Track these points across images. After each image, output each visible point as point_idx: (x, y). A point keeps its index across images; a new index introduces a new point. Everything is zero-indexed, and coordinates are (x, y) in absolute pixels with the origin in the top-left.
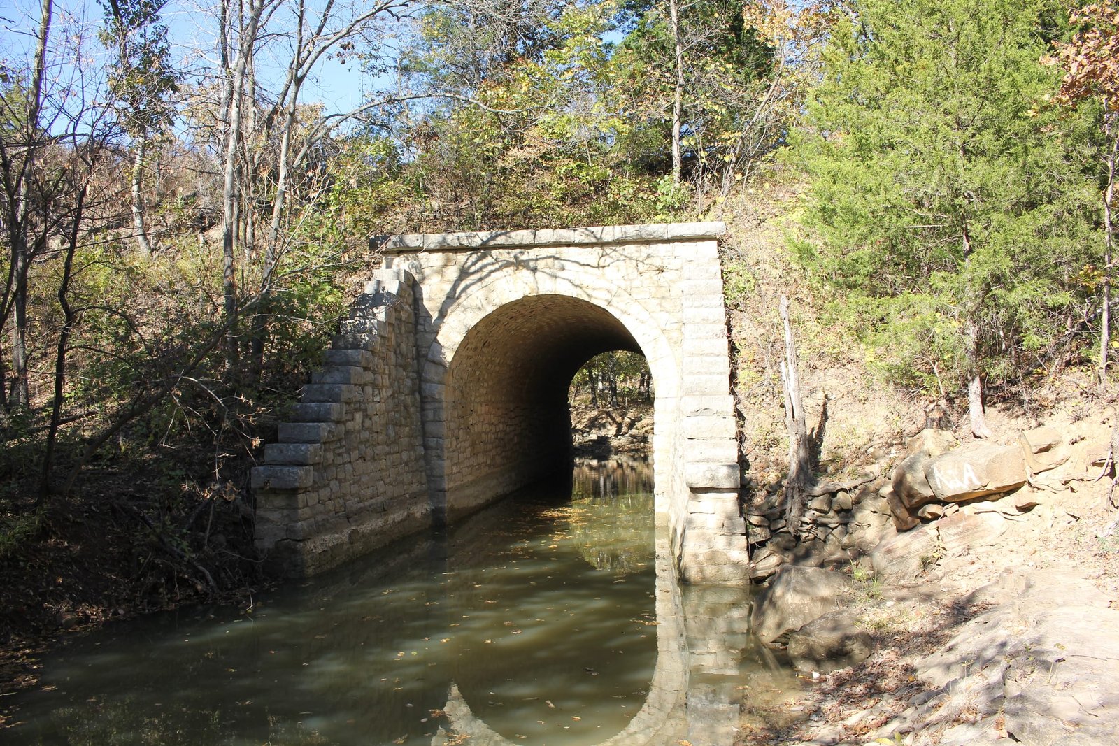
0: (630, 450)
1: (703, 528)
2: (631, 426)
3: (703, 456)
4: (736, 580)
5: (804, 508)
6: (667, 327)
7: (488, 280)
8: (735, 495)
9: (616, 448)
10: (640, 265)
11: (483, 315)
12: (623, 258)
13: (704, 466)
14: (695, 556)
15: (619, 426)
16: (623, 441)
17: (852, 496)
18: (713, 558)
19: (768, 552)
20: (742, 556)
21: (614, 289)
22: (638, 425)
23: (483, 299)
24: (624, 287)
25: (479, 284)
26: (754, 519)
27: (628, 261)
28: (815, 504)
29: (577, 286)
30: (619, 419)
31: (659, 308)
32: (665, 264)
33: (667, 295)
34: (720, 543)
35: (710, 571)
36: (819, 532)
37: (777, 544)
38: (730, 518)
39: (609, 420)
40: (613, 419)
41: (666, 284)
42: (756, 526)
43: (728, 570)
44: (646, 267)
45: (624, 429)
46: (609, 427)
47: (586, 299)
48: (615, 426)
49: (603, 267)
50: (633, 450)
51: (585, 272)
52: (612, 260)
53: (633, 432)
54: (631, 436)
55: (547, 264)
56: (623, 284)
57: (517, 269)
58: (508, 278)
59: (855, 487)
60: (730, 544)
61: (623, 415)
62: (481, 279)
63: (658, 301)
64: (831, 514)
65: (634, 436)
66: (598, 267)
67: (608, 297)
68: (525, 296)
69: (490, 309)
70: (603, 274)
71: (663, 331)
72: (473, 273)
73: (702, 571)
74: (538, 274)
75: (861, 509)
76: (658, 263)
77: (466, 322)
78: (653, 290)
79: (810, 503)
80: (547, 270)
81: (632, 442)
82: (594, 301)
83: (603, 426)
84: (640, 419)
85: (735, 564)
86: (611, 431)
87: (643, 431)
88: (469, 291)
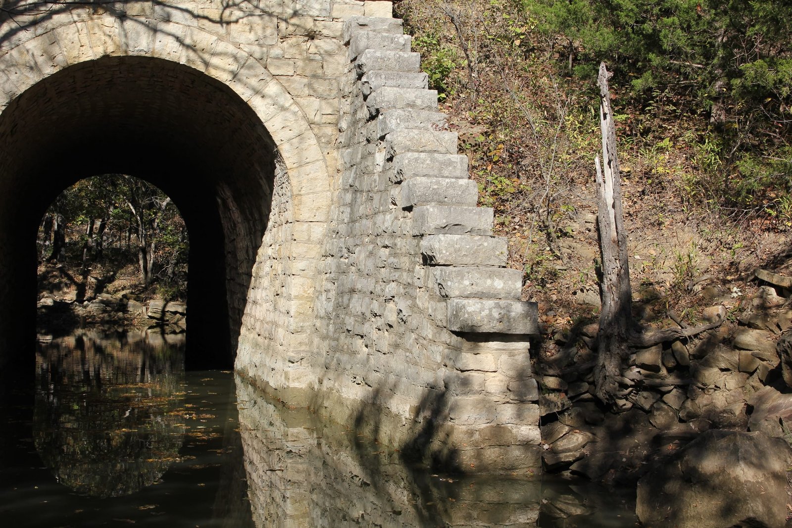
0: (103, 322)
1: (480, 392)
2: (100, 287)
3: (476, 289)
4: (526, 467)
5: (625, 363)
6: (317, 119)
7: (49, 24)
8: (527, 345)
9: (85, 318)
10: (283, 25)
11: (33, 79)
12: (258, 12)
13: (490, 303)
14: (471, 433)
15: (81, 290)
16: (92, 308)
17: (690, 348)
18: (498, 435)
19: (567, 429)
20: (531, 432)
21: (242, 54)
22: (110, 287)
23: (38, 53)
24: (257, 55)
25: (32, 29)
26: (551, 382)
27: (266, 18)
28: (648, 356)
29: (188, 47)
30: (79, 279)
31: (306, 91)
32: (320, 27)
33: (320, 72)
34: (507, 413)
35: (491, 454)
36: (645, 400)
37: (579, 415)
38: (520, 376)
39: (65, 280)
40: (70, 278)
41: (318, 57)
42: (553, 390)
43: (516, 453)
44: (291, 28)
45: (89, 293)
46: (65, 290)
47: (201, 68)
48: (73, 288)
49: (228, 23)
50: (108, 322)
51: (202, 29)
52: (240, 14)
53: (105, 296)
54: (102, 302)
55: (143, 10)
56: (257, 51)
57: (95, 12)
58: (79, 25)
59: (696, 336)
60: (519, 416)
61: (85, 274)
62: (34, 23)
63: (305, 80)
64: (664, 372)
65: (106, 303)
66: (221, 22)
67: (234, 67)
68: (106, 57)
69: (49, 71)
70: (228, 33)
71: (311, 123)
72: (22, 13)
73: (479, 455)
74: (129, 24)
75: (708, 364)
76: (309, 24)
77: (8, 87)
78: (300, 63)
79: (634, 357)
80: (143, 19)
81: (104, 311)
82: (214, 73)
83: (58, 287)
84: (111, 279)
85: (526, 444)
86: (70, 295)
87: (120, 295)
88: (14, 39)
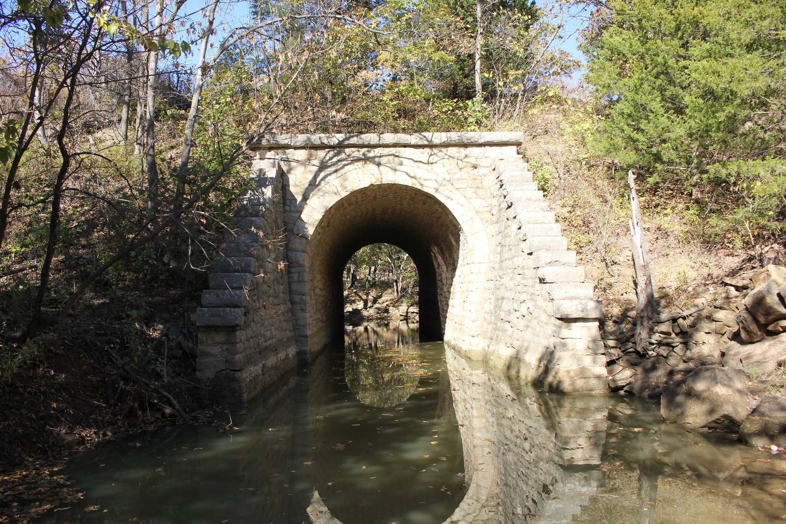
0: (377, 319)
1: (573, 350)
2: (375, 301)
3: (568, 295)
4: (599, 389)
5: (651, 331)
6: (480, 210)
7: (343, 171)
8: (597, 323)
9: (368, 317)
10: (460, 162)
11: (337, 199)
12: (447, 157)
13: (576, 302)
14: (568, 372)
15: (366, 302)
16: (371, 312)
17: (688, 322)
18: (583, 373)
19: (621, 368)
20: (603, 371)
21: (440, 179)
22: (380, 301)
23: (338, 186)
24: (448, 179)
25: (335, 174)
26: (611, 343)
27: (451, 159)
28: (664, 328)
29: (412, 177)
30: (364, 297)
31: (474, 195)
32: (479, 162)
33: (480, 185)
34: (587, 361)
35: (580, 383)
36: (663, 351)
37: (627, 360)
38: (594, 341)
39: (357, 298)
40: (360, 297)
41: (479, 178)
42: (613, 347)
43: (593, 382)
44: (464, 164)
45: (370, 304)
46: (358, 303)
47: (419, 187)
48: (362, 301)
49: (432, 163)
50: (379, 319)
51: (419, 167)
52: (438, 159)
53: (377, 305)
54: (376, 308)
55: (389, 160)
56: (448, 177)
57: (366, 163)
58: (358, 170)
59: (690, 315)
60: (594, 362)
61: (367, 294)
62: (336, 171)
63: (473, 190)
64: (673, 335)
65: (378, 309)
66: (428, 163)
67: (436, 186)
68: (372, 185)
69: (344, 194)
70: (432, 169)
71: (477, 212)
72: (330, 166)
73: (573, 384)
74: (382, 168)
75: (698, 330)
76: (473, 161)
77: (325, 204)
78: (470, 182)
79: (656, 328)
80: (389, 165)
81: (378, 313)
82: (425, 190)
83: (354, 302)
84: (380, 297)
85: (599, 377)
86: (360, 305)
87: (385, 305)
88: (327, 179)
